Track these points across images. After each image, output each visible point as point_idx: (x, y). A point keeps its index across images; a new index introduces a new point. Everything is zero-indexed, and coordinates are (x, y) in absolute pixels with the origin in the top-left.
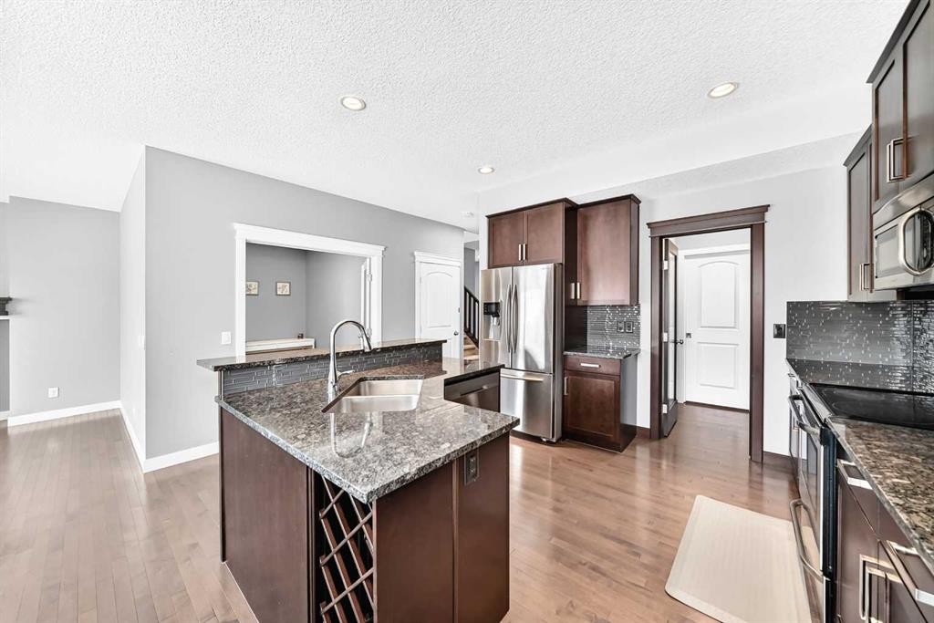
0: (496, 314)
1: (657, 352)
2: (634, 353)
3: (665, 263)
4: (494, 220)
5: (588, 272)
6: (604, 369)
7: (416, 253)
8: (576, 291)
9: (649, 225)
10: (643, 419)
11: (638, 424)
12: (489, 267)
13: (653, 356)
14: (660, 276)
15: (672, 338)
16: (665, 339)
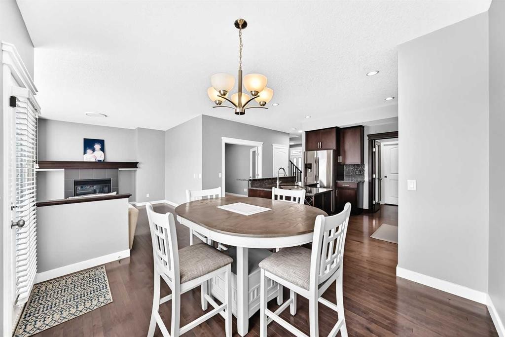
0: (310, 168)
1: (371, 181)
2: (362, 181)
3: (374, 149)
4: (308, 134)
5: (344, 152)
6: (351, 187)
7: (273, 144)
8: (340, 159)
9: (368, 135)
10: (366, 206)
11: (364, 208)
12: (306, 151)
13: (369, 183)
14: (372, 154)
15: (377, 177)
16: (374, 177)
